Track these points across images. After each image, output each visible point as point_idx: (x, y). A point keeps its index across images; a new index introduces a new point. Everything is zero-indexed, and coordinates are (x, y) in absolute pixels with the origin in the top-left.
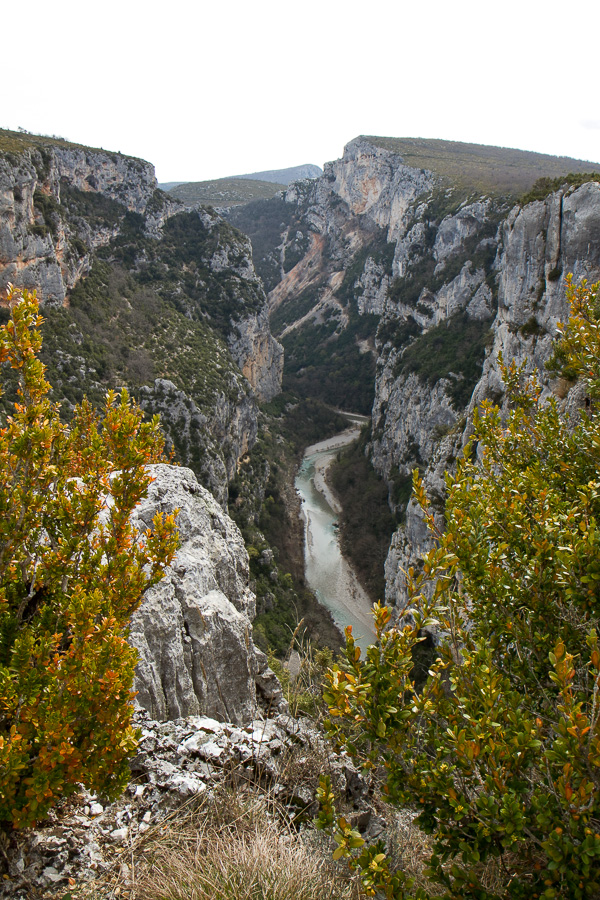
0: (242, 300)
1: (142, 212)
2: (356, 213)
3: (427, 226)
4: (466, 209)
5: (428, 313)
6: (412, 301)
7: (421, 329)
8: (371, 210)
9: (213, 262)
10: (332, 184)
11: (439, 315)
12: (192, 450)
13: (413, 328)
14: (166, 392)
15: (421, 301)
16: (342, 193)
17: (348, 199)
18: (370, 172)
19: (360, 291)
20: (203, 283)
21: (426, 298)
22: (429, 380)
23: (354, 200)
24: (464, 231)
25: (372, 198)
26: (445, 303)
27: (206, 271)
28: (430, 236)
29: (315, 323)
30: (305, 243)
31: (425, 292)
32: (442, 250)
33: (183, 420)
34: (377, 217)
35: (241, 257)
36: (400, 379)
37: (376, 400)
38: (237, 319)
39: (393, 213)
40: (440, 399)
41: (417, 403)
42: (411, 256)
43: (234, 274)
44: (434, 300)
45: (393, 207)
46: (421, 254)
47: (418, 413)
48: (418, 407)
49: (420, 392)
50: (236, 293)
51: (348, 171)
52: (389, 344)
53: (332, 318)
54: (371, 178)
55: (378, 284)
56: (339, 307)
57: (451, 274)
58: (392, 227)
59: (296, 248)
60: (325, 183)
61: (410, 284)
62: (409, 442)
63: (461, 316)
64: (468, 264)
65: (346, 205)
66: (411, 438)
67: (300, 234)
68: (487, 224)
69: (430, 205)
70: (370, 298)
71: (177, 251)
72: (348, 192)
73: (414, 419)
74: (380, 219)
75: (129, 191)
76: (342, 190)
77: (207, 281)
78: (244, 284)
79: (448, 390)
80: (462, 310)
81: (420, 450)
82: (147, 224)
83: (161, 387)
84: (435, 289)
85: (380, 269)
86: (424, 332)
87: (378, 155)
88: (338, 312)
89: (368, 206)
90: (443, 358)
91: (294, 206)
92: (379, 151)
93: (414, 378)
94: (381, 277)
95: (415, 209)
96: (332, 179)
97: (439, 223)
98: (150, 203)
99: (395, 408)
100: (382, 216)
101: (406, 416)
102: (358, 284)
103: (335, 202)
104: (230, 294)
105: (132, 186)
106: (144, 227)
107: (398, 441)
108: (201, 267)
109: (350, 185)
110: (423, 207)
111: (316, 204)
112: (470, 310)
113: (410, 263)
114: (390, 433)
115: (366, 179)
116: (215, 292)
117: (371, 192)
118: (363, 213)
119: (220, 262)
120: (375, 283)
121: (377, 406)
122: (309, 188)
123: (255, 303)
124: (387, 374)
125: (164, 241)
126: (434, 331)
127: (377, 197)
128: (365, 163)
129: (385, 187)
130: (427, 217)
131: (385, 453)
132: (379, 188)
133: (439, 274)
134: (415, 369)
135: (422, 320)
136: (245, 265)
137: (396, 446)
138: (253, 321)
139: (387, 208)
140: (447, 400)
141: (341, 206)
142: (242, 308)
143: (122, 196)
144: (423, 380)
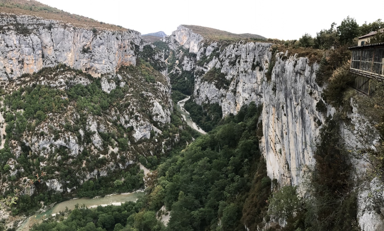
0: (162, 66)
1: (138, 45)
2: (181, 45)
3: (204, 48)
4: (212, 45)
5: (207, 68)
6: (202, 66)
7: (205, 72)
8: (185, 44)
9: (155, 57)
10: (175, 37)
11: (209, 69)
12: (166, 97)
13: (203, 72)
14: (160, 85)
15: (204, 66)
16: (177, 39)
17: (179, 41)
18: (184, 34)
19: (183, 65)
20: (153, 62)
21: (206, 65)
22: (210, 82)
23: (181, 41)
24: (212, 49)
25: (185, 41)
26: (210, 66)
27: (153, 59)
28: (205, 50)
29: (174, 73)
30: (168, 52)
31: (205, 63)
32: (208, 54)
33: (163, 91)
35: (161, 56)
36: (203, 83)
37: (195, 89)
38: (161, 71)
39: (191, 45)
40: (213, 86)
42: (201, 55)
43: (160, 60)
44: (208, 65)
45: (191, 43)
46: (203, 55)
48: (208, 89)
49: (208, 85)
50: (161, 65)
51: (179, 34)
52: (198, 76)
53: (177, 72)
54: (185, 36)
55: (188, 63)
56: (179, 69)
57: (211, 59)
58: (191, 48)
59: (167, 54)
60: (173, 37)
61: (202, 62)
63: (214, 68)
64: (214, 57)
65: (178, 42)
66: (206, 96)
67: (167, 50)
68: (217, 48)
69: (205, 43)
70: (186, 67)
71: (147, 55)
73: (207, 91)
74: (187, 46)
75: (135, 39)
76: (177, 38)
77: (154, 62)
78: (162, 63)
79: (214, 84)
80: (214, 67)
81: (209, 98)
82: (140, 48)
83: (159, 84)
84: (208, 62)
85: (189, 59)
86: (206, 73)
87: (186, 30)
88: (179, 70)
89: (184, 43)
90: (212, 77)
91: (165, 43)
92: (187, 29)
93: (206, 82)
94: (189, 61)
95: (201, 44)
96: (175, 36)
97: (207, 48)
98: (140, 43)
99: (202, 89)
101: (205, 91)
102: (183, 63)
103: (176, 42)
104: (159, 65)
105: (136, 38)
106: (139, 49)
107: (203, 97)
108: (152, 58)
109: (179, 38)
110: (203, 44)
111: (170, 42)
112: (216, 67)
113: (201, 57)
114: (201, 95)
115: (184, 36)
116: (156, 64)
117: (185, 39)
118: (183, 45)
119: (156, 57)
120: (187, 63)
121: (195, 91)
122: (169, 38)
123: (165, 67)
124: (198, 83)
125: (143, 52)
126: (208, 72)
128: (183, 31)
130: (204, 46)
131: (200, 100)
132: (187, 38)
133: (208, 59)
134: (206, 80)
135: (205, 70)
136: (162, 58)
138: (165, 71)
139: (189, 43)
140: (214, 86)
141: (177, 43)
142: (162, 68)
143: (134, 41)
144: (209, 83)
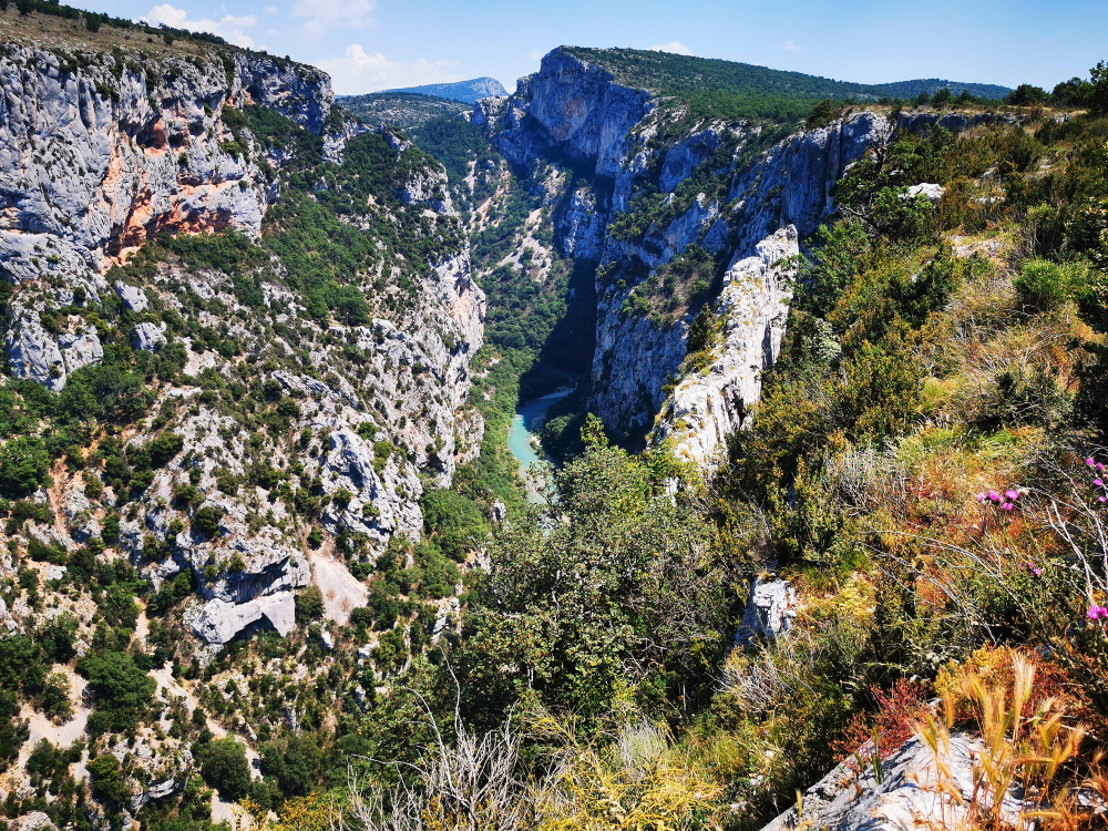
0: (440, 238)
1: (317, 132)
2: (557, 139)
3: (652, 155)
4: (696, 136)
5: (656, 251)
6: (635, 239)
7: (648, 269)
8: (576, 137)
10: (528, 104)
11: (668, 253)
13: (639, 268)
15: (648, 238)
16: (540, 115)
17: (548, 123)
18: (574, 91)
19: (565, 231)
20: (393, 219)
21: (653, 235)
22: (662, 321)
23: (555, 124)
24: (694, 160)
25: (577, 122)
26: (675, 240)
27: (396, 204)
28: (656, 166)
29: (513, 269)
30: (496, 174)
31: (652, 228)
32: (669, 182)
34: (583, 144)
35: (437, 188)
37: (597, 350)
38: (434, 261)
39: (602, 140)
41: (648, 349)
42: (634, 189)
44: (662, 238)
45: (603, 133)
46: (645, 186)
47: (649, 359)
48: (650, 353)
50: (433, 230)
51: (548, 90)
53: (533, 262)
54: (575, 98)
55: (587, 222)
56: (542, 250)
57: (680, 208)
58: (602, 156)
59: (487, 180)
61: (634, 220)
62: (640, 391)
64: (701, 197)
65: (545, 129)
68: (720, 153)
69: (657, 131)
70: (578, 239)
71: (362, 180)
72: (547, 114)
73: (645, 366)
74: (586, 146)
76: (540, 111)
78: (441, 220)
80: (695, 247)
82: (324, 147)
84: (664, 223)
86: (651, 273)
87: (584, 70)
88: (540, 255)
89: (571, 131)
91: (483, 129)
92: (585, 66)
93: (645, 321)
95: (637, 135)
96: (528, 98)
97: (666, 151)
99: (624, 355)
100: (589, 144)
101: (636, 364)
104: (426, 231)
105: (304, 100)
106: (321, 150)
107: (627, 391)
108: (390, 199)
109: (550, 106)
110: (646, 133)
111: (509, 128)
112: (703, 245)
113: (633, 196)
114: (617, 383)
115: (569, 98)
117: (575, 115)
118: (567, 139)
120: (583, 221)
121: (598, 356)
122: (500, 108)
123: (455, 242)
124: (610, 321)
125: (346, 166)
127: (583, 120)
128: (567, 79)
129: (592, 108)
130: (651, 145)
132: (585, 110)
133: (667, 208)
135: (650, 260)
136: (442, 198)
137: (625, 397)
138: (453, 262)
139: (595, 134)
141: (539, 130)
142: (440, 248)
144: (655, 324)
